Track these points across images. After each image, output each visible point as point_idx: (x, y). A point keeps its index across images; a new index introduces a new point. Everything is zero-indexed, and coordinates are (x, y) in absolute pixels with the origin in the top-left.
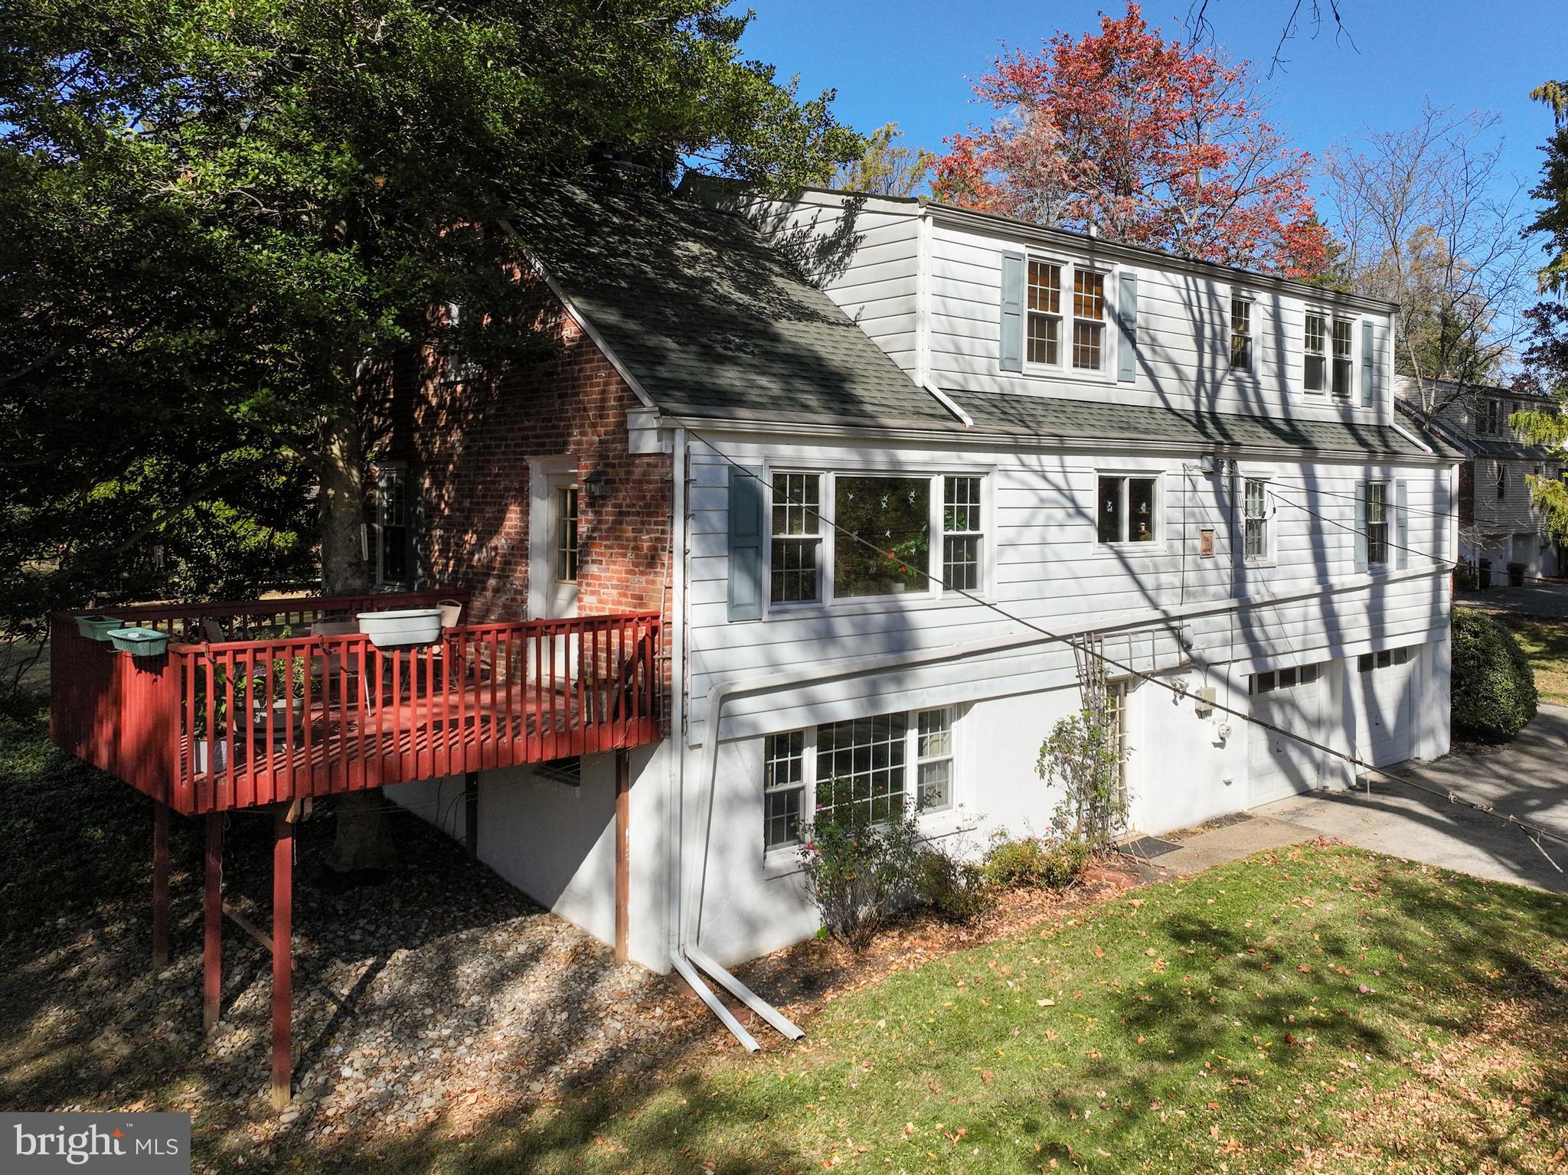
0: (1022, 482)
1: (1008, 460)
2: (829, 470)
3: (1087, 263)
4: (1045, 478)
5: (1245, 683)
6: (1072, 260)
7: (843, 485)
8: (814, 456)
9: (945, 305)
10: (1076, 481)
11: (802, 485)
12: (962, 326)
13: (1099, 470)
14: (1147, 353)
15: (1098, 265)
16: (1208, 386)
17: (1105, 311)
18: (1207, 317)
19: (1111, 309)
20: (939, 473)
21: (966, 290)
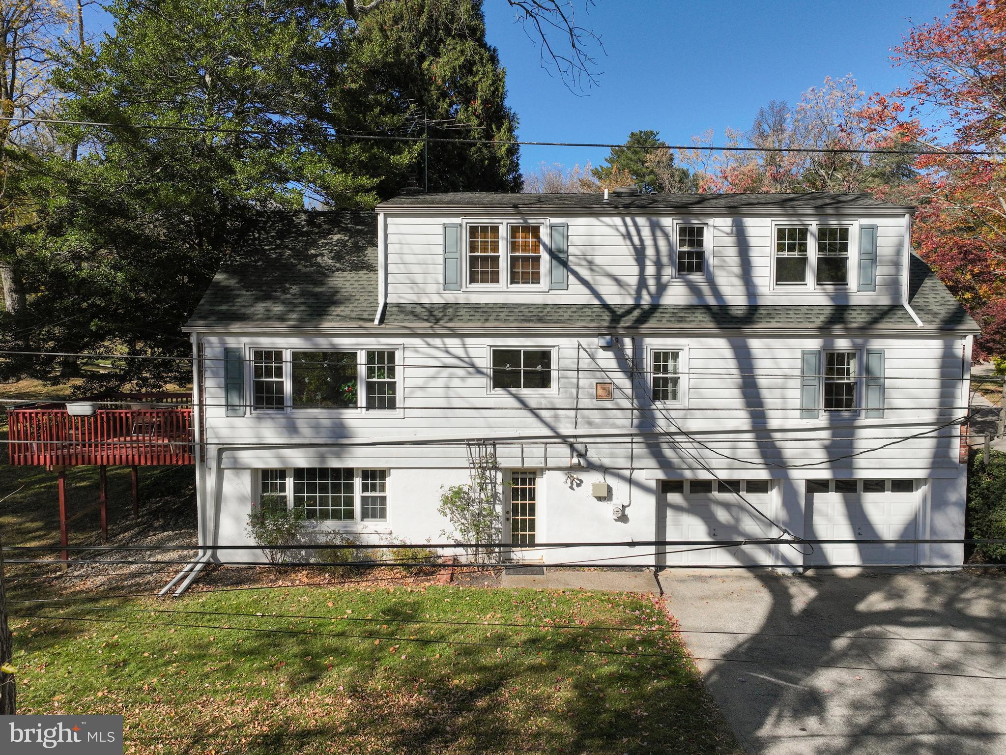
0: (423, 353)
1: (417, 342)
2: (287, 349)
3: (521, 221)
4: (448, 352)
5: (653, 484)
6: (505, 222)
7: (296, 356)
8: (279, 342)
9: (402, 259)
10: (473, 353)
11: (272, 356)
12: (416, 269)
13: (491, 346)
14: (583, 272)
15: (530, 221)
16: (653, 288)
17: (541, 248)
18: (648, 242)
19: (545, 246)
20: (362, 349)
21: (417, 249)
